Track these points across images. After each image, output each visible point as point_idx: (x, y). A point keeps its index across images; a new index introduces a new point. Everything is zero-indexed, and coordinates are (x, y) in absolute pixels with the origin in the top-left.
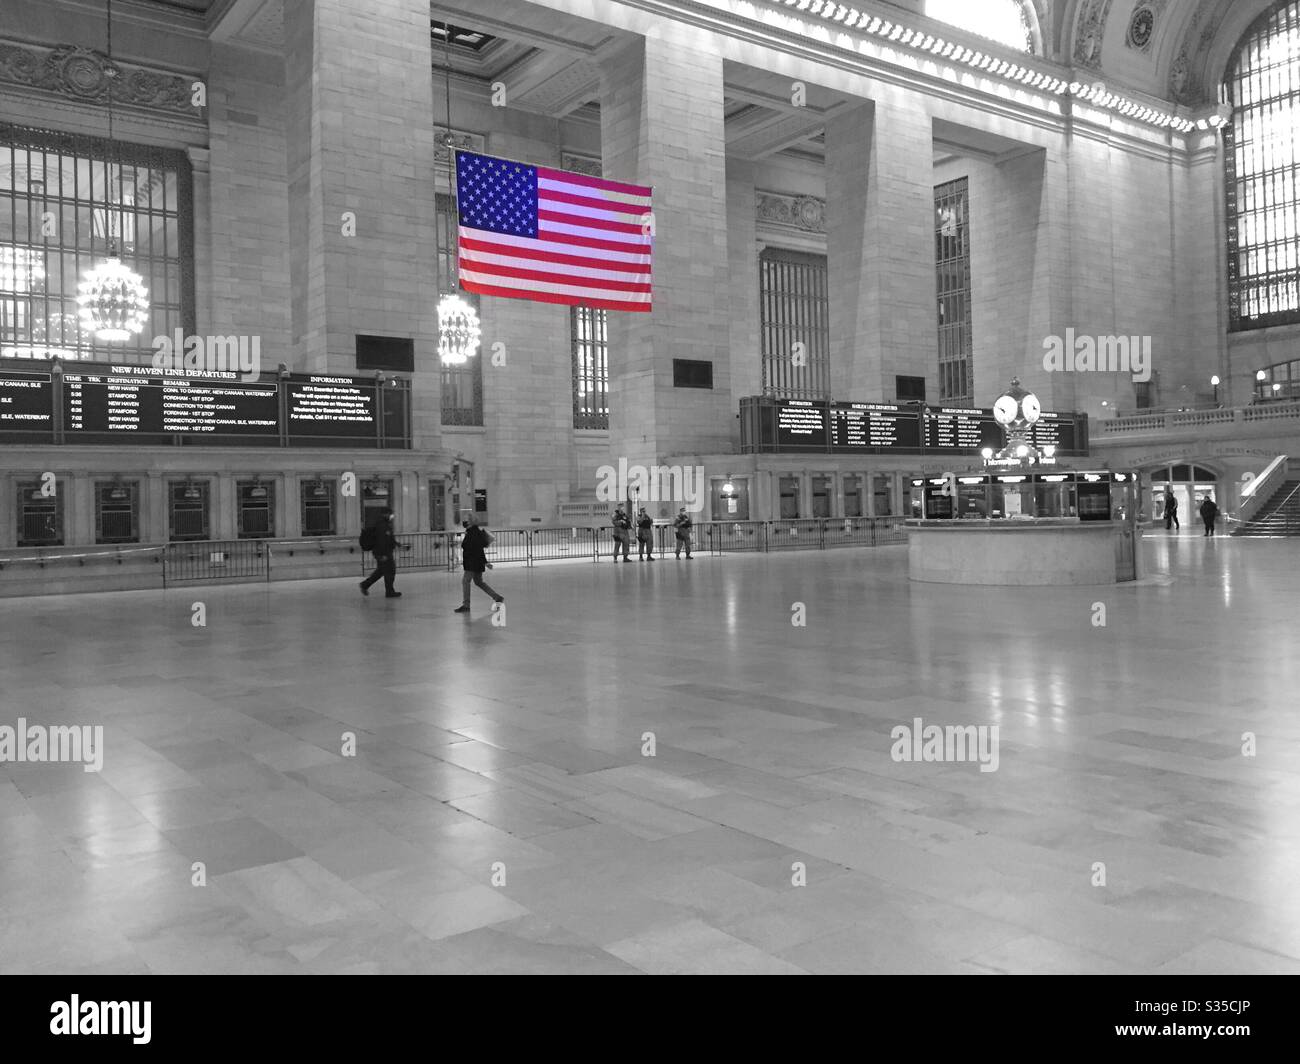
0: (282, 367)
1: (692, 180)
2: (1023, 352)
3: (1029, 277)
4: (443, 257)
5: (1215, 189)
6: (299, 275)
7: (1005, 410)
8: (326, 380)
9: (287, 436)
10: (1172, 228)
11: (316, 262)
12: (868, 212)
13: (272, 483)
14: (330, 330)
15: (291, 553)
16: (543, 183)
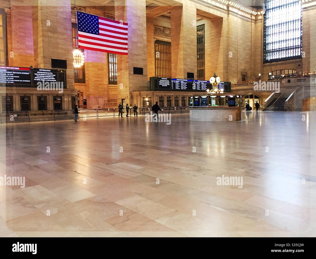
0: (32, 67)
1: (138, 22)
2: (217, 67)
3: (218, 49)
4: (74, 40)
5: (261, 29)
6: (36, 43)
7: (212, 80)
8: (44, 70)
9: (33, 85)
10: (251, 38)
11: (40, 39)
12: (181, 32)
13: (30, 97)
14: (44, 57)
15: (35, 115)
16: (100, 21)
